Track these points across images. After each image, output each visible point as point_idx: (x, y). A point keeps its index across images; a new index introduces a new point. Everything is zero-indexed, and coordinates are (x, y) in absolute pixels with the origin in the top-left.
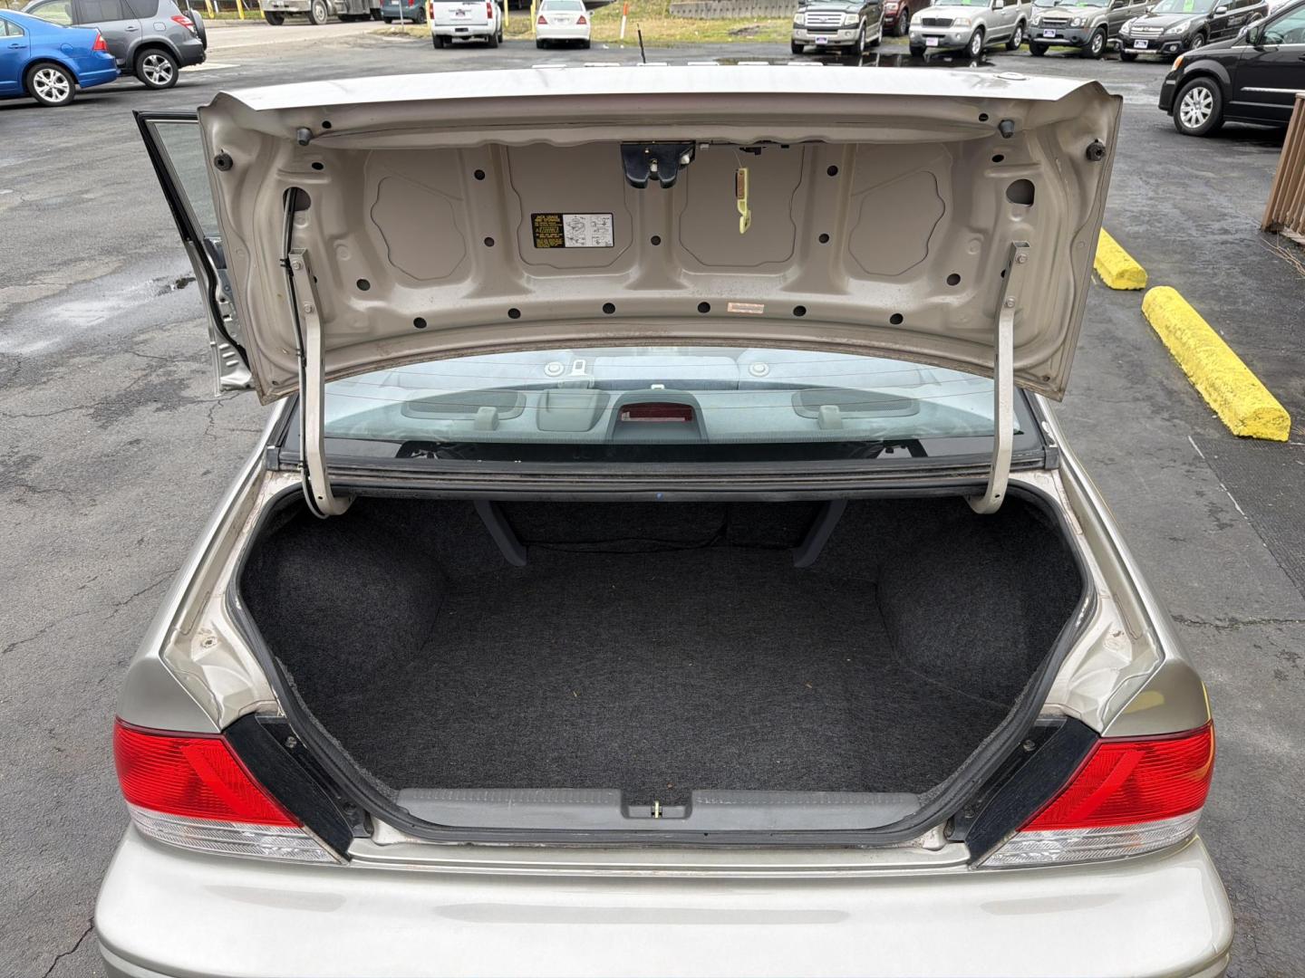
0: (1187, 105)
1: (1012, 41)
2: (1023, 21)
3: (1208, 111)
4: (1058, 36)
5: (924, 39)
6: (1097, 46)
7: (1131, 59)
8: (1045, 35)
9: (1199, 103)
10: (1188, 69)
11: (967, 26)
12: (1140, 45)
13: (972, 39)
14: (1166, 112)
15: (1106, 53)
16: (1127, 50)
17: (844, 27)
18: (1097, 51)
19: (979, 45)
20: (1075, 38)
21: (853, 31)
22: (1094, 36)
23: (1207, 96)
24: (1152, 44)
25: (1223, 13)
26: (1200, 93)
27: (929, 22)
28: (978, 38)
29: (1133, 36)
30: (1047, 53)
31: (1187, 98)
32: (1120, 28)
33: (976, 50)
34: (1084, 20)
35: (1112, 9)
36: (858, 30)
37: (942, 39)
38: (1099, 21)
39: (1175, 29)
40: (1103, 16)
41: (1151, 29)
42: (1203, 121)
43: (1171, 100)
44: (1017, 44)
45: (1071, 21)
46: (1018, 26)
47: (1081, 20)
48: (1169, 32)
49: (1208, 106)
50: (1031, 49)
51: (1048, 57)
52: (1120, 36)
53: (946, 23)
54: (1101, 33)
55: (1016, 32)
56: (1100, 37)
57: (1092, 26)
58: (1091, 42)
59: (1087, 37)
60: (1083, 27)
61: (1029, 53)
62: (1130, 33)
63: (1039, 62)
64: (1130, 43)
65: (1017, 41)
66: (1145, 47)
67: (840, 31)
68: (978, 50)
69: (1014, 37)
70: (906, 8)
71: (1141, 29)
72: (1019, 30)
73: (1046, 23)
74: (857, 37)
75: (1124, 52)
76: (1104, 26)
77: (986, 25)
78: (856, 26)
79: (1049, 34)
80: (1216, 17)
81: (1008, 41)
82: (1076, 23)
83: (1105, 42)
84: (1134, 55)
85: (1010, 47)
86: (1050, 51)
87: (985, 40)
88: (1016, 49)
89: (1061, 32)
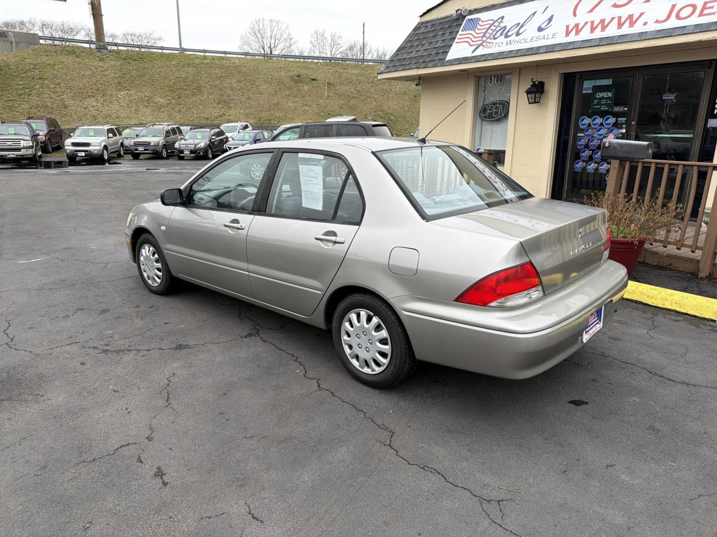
0: (253, 171)
1: (120, 153)
2: (122, 144)
4: (145, 150)
5: (76, 153)
6: (164, 154)
7: (182, 158)
8: (139, 150)
11: (98, 146)
12: (187, 152)
13: (103, 152)
15: (170, 156)
16: (181, 155)
17: (24, 148)
18: (165, 156)
19: (107, 155)
20: (154, 150)
21: (31, 150)
22: (162, 150)
24: (192, 152)
25: (215, 139)
27: (74, 144)
28: (105, 152)
29: (182, 149)
30: (140, 158)
32: (174, 146)
33: (106, 157)
34: (156, 143)
35: (165, 137)
36: (34, 149)
37: (87, 153)
38: (162, 143)
39: (199, 145)
40: (163, 141)
41: (189, 146)
44: (122, 154)
45: (149, 143)
46: (121, 146)
47: (154, 142)
48: (197, 146)
50: (132, 156)
52: (176, 149)
53: (88, 145)
54: (165, 148)
55: (120, 149)
56: (164, 150)
57: (160, 145)
58: (162, 152)
59: (160, 149)
60: (156, 146)
61: (132, 158)
62: (180, 147)
63: (136, 162)
64: (182, 152)
65: (122, 152)
66: (189, 153)
67: (22, 150)
69: (120, 151)
71: (185, 146)
72: (122, 148)
73: (138, 144)
74: (34, 153)
75: (180, 156)
76: (164, 145)
77: (107, 145)
78: (32, 147)
79: (141, 149)
80: (212, 140)
81: (118, 153)
82: (152, 144)
83: (167, 152)
84: (184, 157)
85: (120, 156)
86: (141, 157)
87: (109, 153)
88: (123, 156)
89: (146, 148)
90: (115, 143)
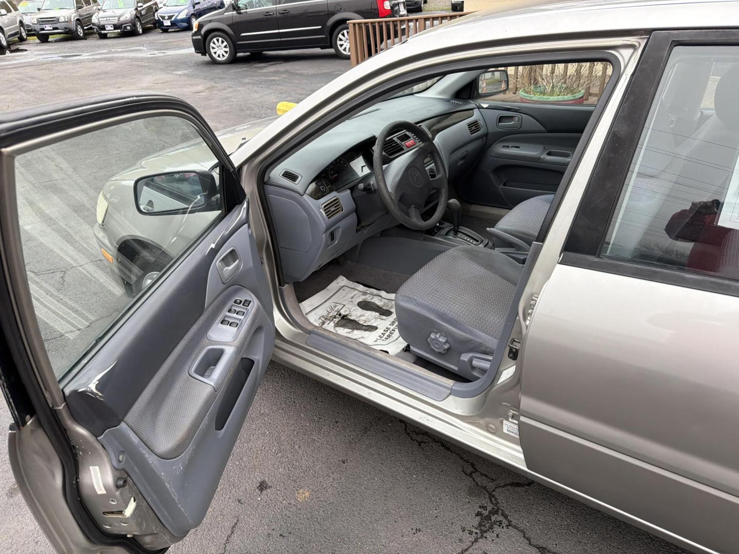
0: (213, 48)
2: (21, 22)
3: (227, 50)
4: (54, 29)
6: (80, 32)
7: (104, 37)
8: (45, 29)
9: (220, 46)
12: (109, 28)
15: (88, 34)
16: (103, 32)
18: (81, 35)
19: (4, 39)
20: (66, 28)
22: (76, 27)
23: (223, 42)
24: (116, 27)
25: (142, 6)
28: (1, 35)
29: (102, 23)
30: (49, 40)
31: (212, 44)
32: (91, 20)
34: (66, 17)
35: (77, 10)
38: (74, 17)
39: (124, 17)
40: (75, 14)
41: (111, 19)
42: (227, 55)
43: (202, 48)
44: (25, 37)
45: (58, 19)
46: (21, 26)
47: (64, 17)
48: (122, 19)
49: (225, 47)
51: (52, 42)
52: (94, 24)
54: (79, 24)
55: (20, 30)
56: (79, 27)
57: (72, 20)
58: (77, 30)
59: (73, 27)
60: (67, 22)
61: (38, 41)
62: (99, 22)
63: (45, 46)
64: (103, 28)
65: (24, 34)
66: (113, 29)
68: (5, 42)
69: (21, 32)
71: (105, 19)
72: (22, 28)
73: (42, 21)
75: (101, 33)
76: (78, 20)
77: (2, 25)
79: (48, 27)
80: (139, 9)
81: (19, 36)
82: (62, 20)
83: (84, 30)
84: (106, 34)
85: (22, 40)
86: (51, 38)
87: (7, 36)
88: (25, 40)
89: (55, 26)
90: (12, 23)
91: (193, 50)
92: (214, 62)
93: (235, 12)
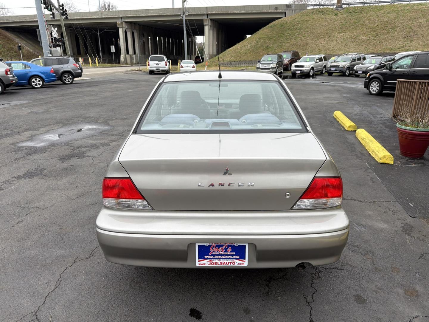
0: (372, 86)
1: (322, 71)
2: (325, 66)
3: (378, 88)
4: (335, 70)
5: (296, 71)
7: (358, 76)
8: (332, 70)
9: (375, 86)
10: (371, 77)
11: (308, 67)
12: (360, 72)
13: (310, 71)
14: (366, 89)
15: (350, 75)
16: (356, 74)
17: (272, 68)
18: (348, 74)
19: (312, 73)
20: (341, 70)
21: (274, 69)
22: (346, 70)
23: (377, 84)
24: (364, 72)
25: (384, 63)
26: (375, 83)
27: (296, 66)
28: (312, 71)
29: (358, 70)
30: (333, 75)
31: (372, 85)
32: (354, 68)
33: (311, 74)
34: (343, 66)
35: (351, 62)
36: (276, 69)
37: (301, 71)
38: (347, 66)
39: (370, 68)
40: (348, 65)
41: (363, 68)
42: (377, 91)
43: (367, 85)
44: (324, 73)
45: (339, 66)
46: (324, 68)
47: (342, 66)
48: (368, 69)
49: (378, 87)
50: (328, 74)
51: (333, 76)
52: (354, 70)
53: (302, 66)
54: (348, 69)
55: (323, 69)
57: (345, 67)
58: (346, 72)
59: (344, 70)
60: (343, 68)
61: (327, 75)
62: (357, 69)
63: (330, 77)
64: (357, 72)
65: (324, 72)
66: (362, 73)
67: (270, 69)
68: (312, 74)
69: (323, 71)
70: (290, 63)
71: (360, 68)
72: (324, 69)
73: (332, 66)
74: (276, 71)
76: (349, 67)
77: (314, 67)
78: (275, 68)
79: (333, 69)
80: (382, 64)
81: (321, 72)
82: (341, 66)
83: (350, 72)
85: (322, 73)
86: (334, 74)
87: (314, 71)
88: (324, 74)
89: (336, 69)
90: (319, 66)
91: (363, 86)
92: (371, 94)
93: (388, 70)
